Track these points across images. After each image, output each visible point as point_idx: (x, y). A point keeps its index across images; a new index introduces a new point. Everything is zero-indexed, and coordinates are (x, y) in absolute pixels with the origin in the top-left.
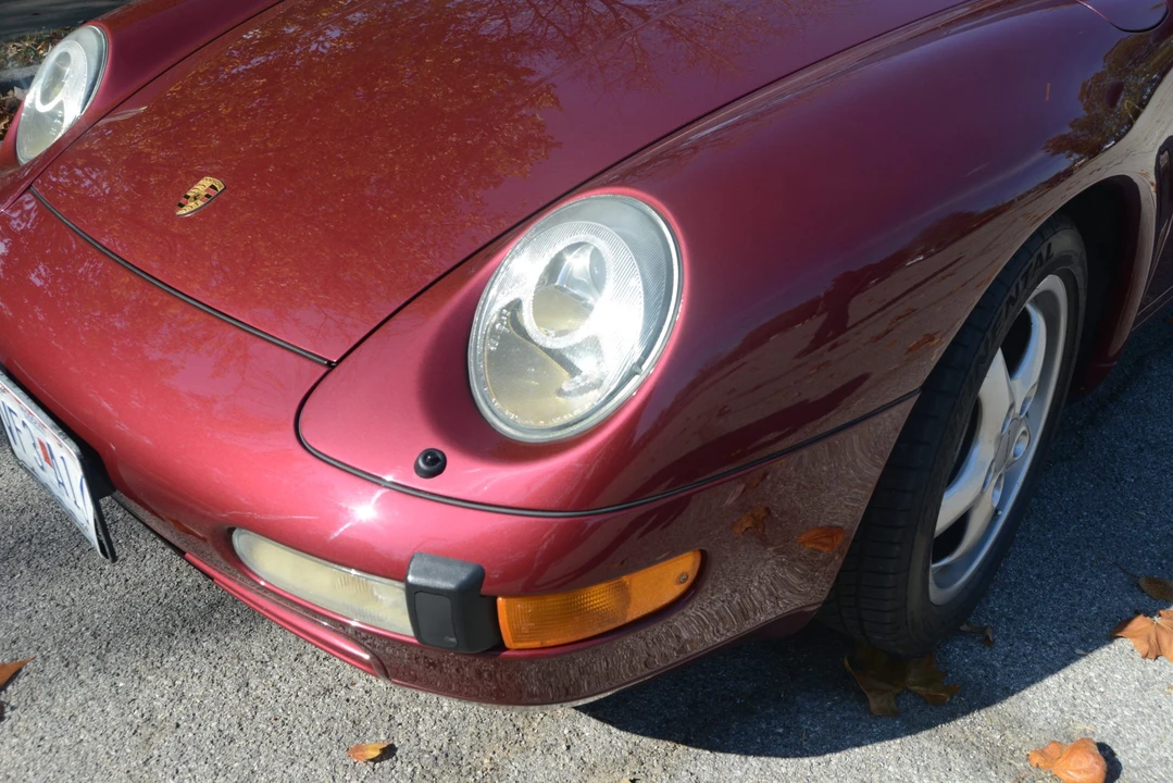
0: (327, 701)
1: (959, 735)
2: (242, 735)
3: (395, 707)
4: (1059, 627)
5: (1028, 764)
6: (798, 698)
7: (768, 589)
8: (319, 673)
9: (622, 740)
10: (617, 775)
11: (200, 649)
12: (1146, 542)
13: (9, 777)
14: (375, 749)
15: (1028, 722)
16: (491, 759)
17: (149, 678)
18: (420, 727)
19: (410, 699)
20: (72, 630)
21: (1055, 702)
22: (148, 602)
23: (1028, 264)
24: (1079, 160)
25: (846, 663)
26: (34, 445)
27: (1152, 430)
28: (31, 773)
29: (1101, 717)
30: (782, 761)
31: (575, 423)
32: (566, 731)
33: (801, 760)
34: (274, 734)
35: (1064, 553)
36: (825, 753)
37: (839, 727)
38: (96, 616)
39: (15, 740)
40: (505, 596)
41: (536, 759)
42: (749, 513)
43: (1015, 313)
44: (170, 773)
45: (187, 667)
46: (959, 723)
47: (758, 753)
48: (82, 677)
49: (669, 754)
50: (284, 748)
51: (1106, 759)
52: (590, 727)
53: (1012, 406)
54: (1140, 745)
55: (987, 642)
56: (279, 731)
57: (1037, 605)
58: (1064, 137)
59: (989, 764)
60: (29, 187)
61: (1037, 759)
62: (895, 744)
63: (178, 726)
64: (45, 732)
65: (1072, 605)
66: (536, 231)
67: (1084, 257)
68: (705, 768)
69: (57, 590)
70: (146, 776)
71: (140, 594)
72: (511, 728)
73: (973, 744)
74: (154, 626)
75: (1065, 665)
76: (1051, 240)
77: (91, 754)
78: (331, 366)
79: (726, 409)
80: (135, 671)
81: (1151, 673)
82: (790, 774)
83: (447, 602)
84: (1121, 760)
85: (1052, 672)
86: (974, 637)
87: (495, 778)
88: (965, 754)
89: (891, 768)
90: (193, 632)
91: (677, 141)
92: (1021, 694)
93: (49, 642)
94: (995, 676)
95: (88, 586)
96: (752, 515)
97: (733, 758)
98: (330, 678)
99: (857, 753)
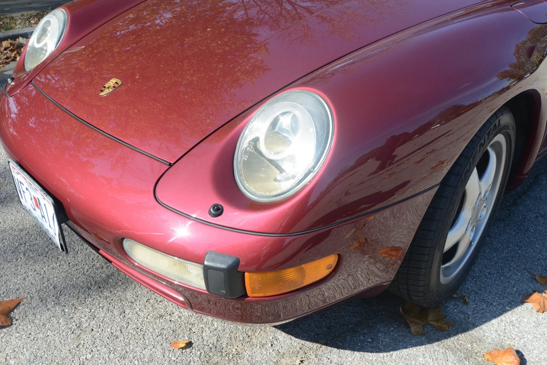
0: (161, 321)
1: (452, 345)
2: (122, 335)
3: (192, 324)
4: (499, 297)
5: (483, 359)
6: (378, 326)
7: (365, 275)
8: (157, 308)
9: (297, 342)
10: (294, 358)
11: (102, 296)
12: (539, 259)
13: (15, 351)
14: (183, 343)
15: (484, 339)
16: (236, 349)
17: (79, 308)
18: (204, 334)
19: (199, 321)
20: (44, 285)
21: (496, 331)
22: (79, 274)
23: (489, 128)
24: (513, 82)
25: (401, 310)
26: (31, 199)
27: (542, 208)
28: (25, 350)
29: (517, 339)
30: (370, 354)
31: (283, 194)
32: (271, 338)
33: (379, 354)
34: (136, 335)
35: (501, 263)
36: (390, 351)
37: (396, 339)
38: (55, 279)
39: (18, 334)
40: (249, 272)
41: (257, 350)
42: (357, 240)
43: (483, 151)
44: (89, 351)
45: (97, 304)
46: (452, 339)
47: (359, 350)
48: (49, 307)
49: (318, 350)
50: (141, 342)
51: (520, 357)
52: (282, 336)
53: (480, 194)
54: (535, 352)
55: (465, 303)
56: (139, 334)
57: (488, 286)
58: (506, 72)
59: (465, 358)
60: (31, 81)
61: (488, 357)
62: (422, 348)
63: (92, 330)
64: (31, 331)
65: (504, 287)
66: (267, 106)
67: (515, 127)
68: (335, 356)
69: (37, 267)
70: (78, 352)
71: (75, 270)
72: (246, 335)
73: (458, 349)
74: (82, 284)
75: (501, 314)
76: (500, 118)
77: (53, 342)
78: (171, 165)
79: (349, 192)
80: (73, 305)
81: (541, 319)
82: (374, 360)
83: (222, 274)
84: (526, 358)
85: (495, 317)
86: (459, 300)
87: (238, 358)
88: (454, 353)
89: (420, 359)
90: (100, 287)
91: (324, 71)
92: (480, 327)
93: (34, 291)
94: (469, 318)
95: (52, 265)
96: (359, 241)
97: (348, 352)
98: (163, 310)
99: (404, 352)
